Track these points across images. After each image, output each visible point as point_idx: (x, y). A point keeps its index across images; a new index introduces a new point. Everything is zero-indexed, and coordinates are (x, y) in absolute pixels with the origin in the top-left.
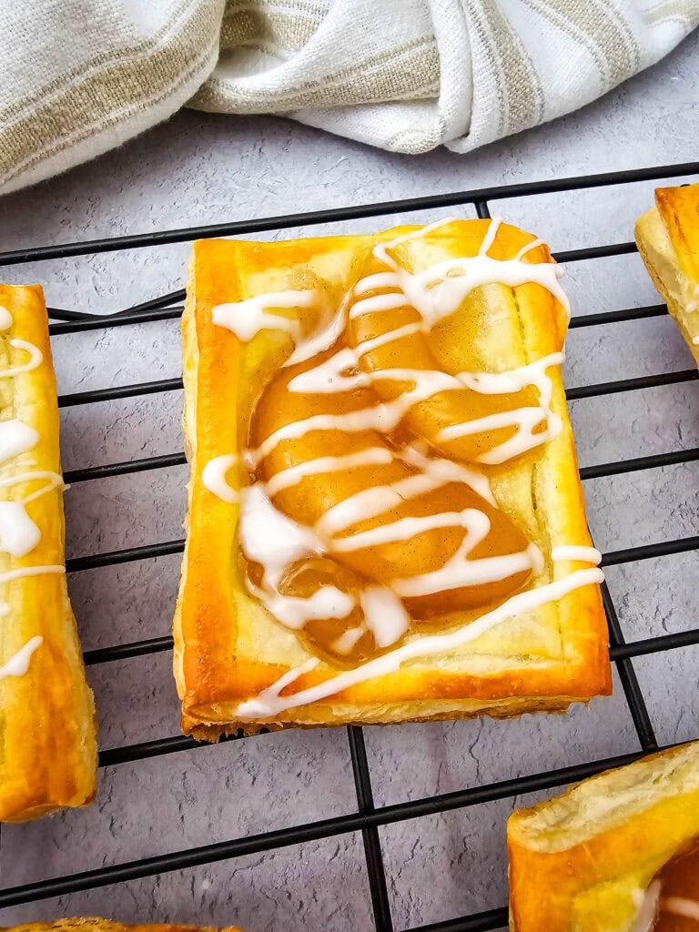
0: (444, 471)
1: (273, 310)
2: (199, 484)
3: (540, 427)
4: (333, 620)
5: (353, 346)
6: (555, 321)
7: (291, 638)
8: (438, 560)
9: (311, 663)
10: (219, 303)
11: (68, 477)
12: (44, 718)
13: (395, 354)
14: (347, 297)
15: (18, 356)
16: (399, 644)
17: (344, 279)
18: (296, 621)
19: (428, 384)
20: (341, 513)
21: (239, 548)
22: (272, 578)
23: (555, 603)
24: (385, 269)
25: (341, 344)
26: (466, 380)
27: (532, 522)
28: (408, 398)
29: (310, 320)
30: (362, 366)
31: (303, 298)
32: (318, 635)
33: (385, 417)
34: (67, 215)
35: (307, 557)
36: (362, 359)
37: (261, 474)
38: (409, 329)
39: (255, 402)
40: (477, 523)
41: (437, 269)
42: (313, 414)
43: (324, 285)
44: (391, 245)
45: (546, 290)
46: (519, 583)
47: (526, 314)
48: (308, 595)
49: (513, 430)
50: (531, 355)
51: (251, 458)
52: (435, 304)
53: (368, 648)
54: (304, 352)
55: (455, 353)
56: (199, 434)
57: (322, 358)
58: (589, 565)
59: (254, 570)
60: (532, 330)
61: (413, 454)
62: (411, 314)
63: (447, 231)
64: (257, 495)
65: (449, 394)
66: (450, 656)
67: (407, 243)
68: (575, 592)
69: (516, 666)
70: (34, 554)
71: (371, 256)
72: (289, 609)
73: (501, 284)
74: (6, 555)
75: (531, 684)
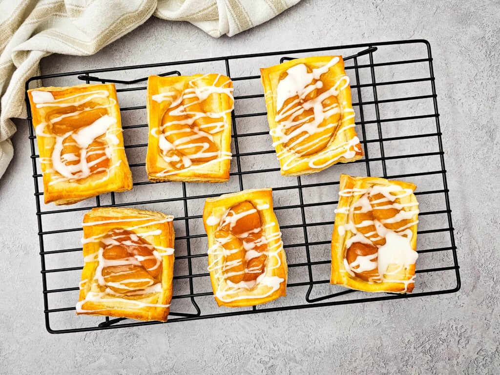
0: (202, 134)
1: (166, 96)
2: (150, 133)
3: (223, 126)
4: (176, 162)
5: (183, 105)
6: (229, 102)
7: (167, 164)
8: (196, 152)
9: (171, 169)
10: (154, 95)
11: (123, 128)
12: (123, 174)
13: (193, 108)
14: (183, 93)
15: (111, 102)
16: (189, 167)
17: (182, 89)
18: (169, 162)
19: (199, 115)
20: (177, 142)
21: (158, 147)
22: (164, 153)
23: (220, 162)
24: (192, 87)
25: (182, 104)
26: (208, 114)
27: (220, 146)
28: (194, 118)
29: (175, 98)
30: (185, 110)
31: (173, 93)
32: (173, 164)
33: (190, 121)
34: (116, 48)
35: (172, 150)
36: (185, 109)
37: (163, 132)
38: (196, 102)
39: (162, 116)
40: (206, 145)
41: (202, 89)
42: (174, 120)
43: (177, 90)
44: (193, 80)
45: (227, 95)
46: (215, 157)
47: (223, 100)
48: (171, 157)
49: (215, 127)
50: (223, 110)
51: (161, 128)
52: (202, 96)
53: (183, 167)
54: (174, 105)
55: (206, 108)
56: (150, 122)
57: (177, 107)
58: (228, 156)
59: (162, 151)
60: (224, 104)
61: (196, 129)
62: (197, 98)
63: (207, 77)
64: (162, 137)
65: (203, 118)
66: (197, 170)
67: (197, 80)
68: (224, 160)
69: (210, 172)
70: (118, 145)
71: (188, 84)
72: (168, 159)
73: (216, 93)
74: (114, 145)
75: (212, 176)
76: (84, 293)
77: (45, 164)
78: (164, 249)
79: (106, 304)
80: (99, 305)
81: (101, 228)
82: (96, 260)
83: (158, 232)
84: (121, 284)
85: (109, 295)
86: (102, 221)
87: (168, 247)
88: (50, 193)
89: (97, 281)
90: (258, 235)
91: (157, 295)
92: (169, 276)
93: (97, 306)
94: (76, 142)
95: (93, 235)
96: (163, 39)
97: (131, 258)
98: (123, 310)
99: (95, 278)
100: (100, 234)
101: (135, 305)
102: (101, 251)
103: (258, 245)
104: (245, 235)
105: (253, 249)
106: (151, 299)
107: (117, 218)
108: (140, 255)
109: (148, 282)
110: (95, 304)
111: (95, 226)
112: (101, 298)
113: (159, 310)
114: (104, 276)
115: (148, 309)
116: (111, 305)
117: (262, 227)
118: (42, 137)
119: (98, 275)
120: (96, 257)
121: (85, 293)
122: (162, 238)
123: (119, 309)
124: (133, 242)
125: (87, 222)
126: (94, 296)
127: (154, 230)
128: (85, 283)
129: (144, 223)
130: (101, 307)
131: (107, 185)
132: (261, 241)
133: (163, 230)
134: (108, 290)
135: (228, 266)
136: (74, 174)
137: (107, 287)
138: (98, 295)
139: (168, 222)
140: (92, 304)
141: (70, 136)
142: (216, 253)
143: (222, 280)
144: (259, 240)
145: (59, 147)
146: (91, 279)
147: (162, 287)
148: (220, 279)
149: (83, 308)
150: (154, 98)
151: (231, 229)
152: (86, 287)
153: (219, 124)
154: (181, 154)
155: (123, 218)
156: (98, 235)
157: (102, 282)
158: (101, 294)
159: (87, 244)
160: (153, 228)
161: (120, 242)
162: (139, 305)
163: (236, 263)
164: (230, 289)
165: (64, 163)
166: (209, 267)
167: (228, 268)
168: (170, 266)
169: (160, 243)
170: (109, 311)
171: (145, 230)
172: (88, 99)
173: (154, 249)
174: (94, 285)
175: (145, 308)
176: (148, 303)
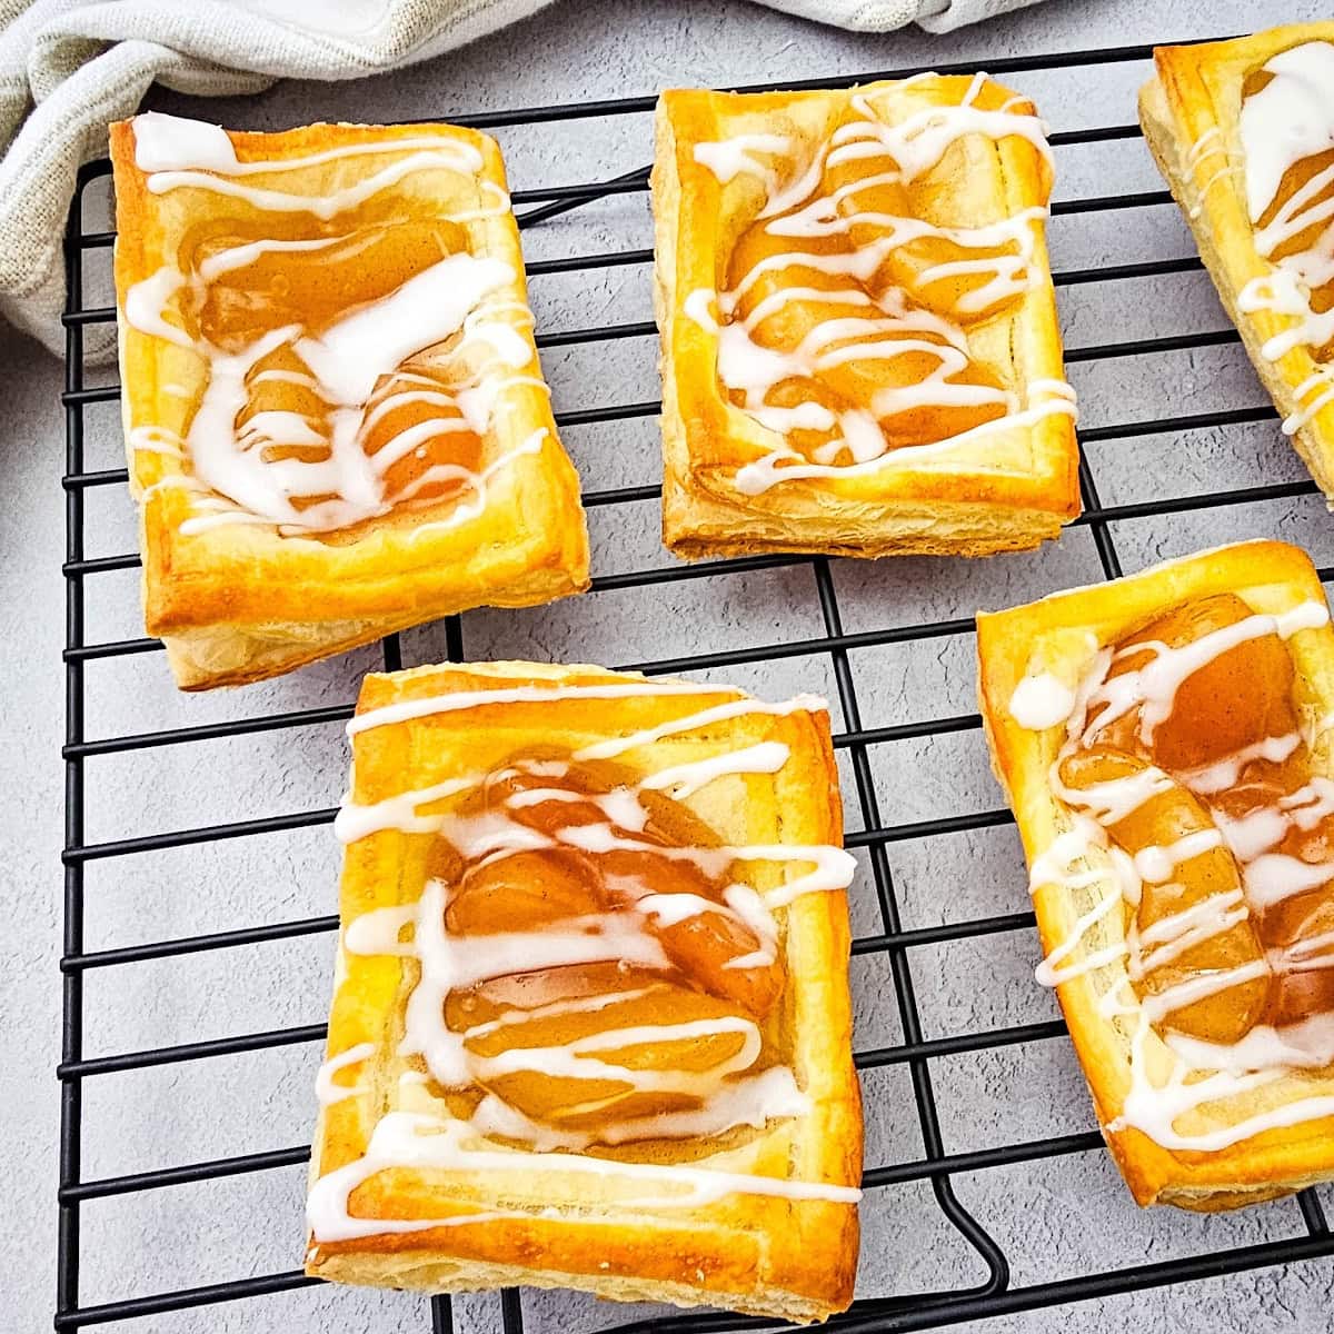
0: (923, 321)
1: (751, 153)
3: (1020, 275)
5: (830, 194)
6: (1039, 175)
7: (776, 437)
8: (915, 378)
10: (699, 141)
13: (874, 200)
14: (824, 147)
15: (487, 199)
17: (821, 129)
18: (783, 428)
19: (908, 230)
21: (720, 380)
22: (755, 396)
23: (1029, 430)
24: (863, 118)
25: (819, 193)
26: (946, 233)
27: (1009, 372)
28: (884, 245)
29: (786, 170)
30: (840, 212)
31: (780, 145)
32: (803, 441)
33: (864, 263)
35: (790, 380)
36: (839, 207)
37: (740, 315)
38: (889, 176)
39: (728, 250)
40: (953, 358)
41: (918, 119)
42: (790, 252)
43: (798, 133)
45: (1031, 144)
46: (996, 411)
47: (1008, 168)
48: (790, 408)
49: (994, 274)
50: (1013, 209)
51: (729, 303)
52: (915, 157)
53: (845, 458)
54: (779, 204)
57: (798, 208)
58: (1064, 399)
59: (737, 397)
60: (1015, 185)
61: (893, 298)
62: (889, 164)
64: (738, 332)
65: (926, 240)
66: (925, 463)
67: (886, 95)
68: (1048, 419)
69: (987, 472)
70: (526, 371)
71: (849, 107)
72: (778, 419)
73: (983, 135)
74: (503, 366)
75: (1003, 488)
76: (354, 1121)
77: (156, 456)
78: (801, 854)
79: (493, 1187)
80: (455, 1191)
81: (460, 734)
82: (404, 949)
83: (772, 754)
84: (578, 1056)
85: (495, 1138)
86: (470, 691)
87: (822, 842)
88: (179, 578)
89: (419, 1061)
90: (1290, 773)
91: (784, 1130)
92: (834, 1014)
93: (440, 1200)
94: (312, 375)
95: (408, 788)
96: (653, 71)
97: (611, 921)
98: (595, 1219)
99: (404, 1049)
101: (667, 1188)
102: (436, 895)
103: (1307, 819)
104: (1221, 775)
105: (1276, 849)
106: (751, 1152)
109: (735, 1041)
110: (431, 1179)
112: (463, 1146)
113: (808, 1217)
114: (461, 1031)
115: (746, 1215)
116: (524, 1191)
117: (1304, 731)
118: (154, 338)
119: (426, 1026)
120: (407, 932)
121: (364, 1124)
122: (789, 790)
123: (574, 1218)
124: (619, 832)
126: (420, 1132)
127: (744, 746)
128: (356, 1067)
129: (689, 712)
130: (461, 1202)
131: (470, 551)
132: (1317, 800)
133: (795, 746)
134: (493, 1111)
135: (1158, 945)
136: (299, 503)
137: (483, 1090)
138: (442, 1131)
139: (810, 714)
140: (408, 1182)
141: (287, 344)
142: (1079, 881)
143: (1142, 1033)
144: (1304, 795)
145: (227, 395)
146: (385, 1055)
147: (799, 1087)
148: (1129, 1025)
149: (354, 1204)
150: (702, 152)
151: (1147, 739)
152: (363, 1085)
153: (1005, 265)
154: (838, 393)
156: (434, 783)
157: (451, 1061)
158: (459, 1128)
159: (372, 836)
160: (739, 737)
161: (549, 832)
162: (691, 1189)
163: (1213, 915)
164: (1199, 1074)
165: (258, 448)
166: (1054, 956)
167: (1161, 956)
169: (780, 821)
170: (513, 1224)
171: (696, 747)
172: (384, 177)
173: (736, 871)
174: (407, 1082)
175: (732, 1205)
176: (742, 1172)
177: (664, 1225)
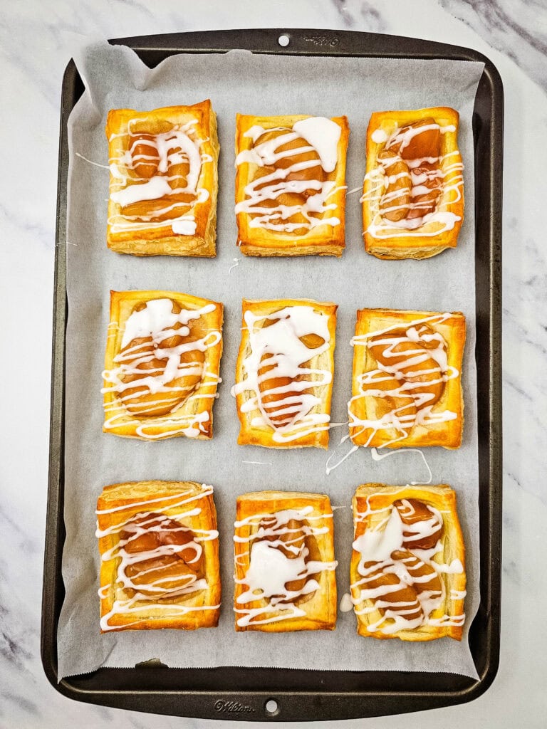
76: (107, 603)
78: (207, 532)
79: (138, 615)
80: (129, 617)
81: (122, 514)
82: (116, 556)
83: (197, 511)
86: (123, 505)
87: (210, 529)
89: (122, 583)
91: (203, 593)
92: (215, 566)
93: (128, 619)
95: (111, 525)
97: (163, 548)
98: (161, 619)
99: (118, 581)
100: (121, 522)
101: (176, 611)
106: (195, 600)
107: (141, 500)
108: (175, 544)
109: (190, 579)
110: (125, 616)
111: (114, 513)
112: (131, 607)
113: (207, 614)
114: (129, 577)
115: (193, 615)
116: (145, 615)
119: (121, 576)
120: (116, 552)
121: (110, 603)
122: (203, 518)
123: (156, 619)
124: (163, 527)
125: (103, 509)
127: (191, 510)
128: (107, 590)
129: (177, 502)
130: (132, 619)
133: (203, 508)
134: (139, 596)
137: (136, 591)
138: (126, 603)
139: (208, 496)
140: (120, 616)
146: (114, 583)
147: (207, 582)
149: (109, 623)
152: (109, 594)
155: (150, 498)
156: (118, 524)
157: (128, 584)
158: (131, 602)
159: (105, 537)
160: (190, 506)
161: (147, 529)
162: (182, 611)
168: (215, 553)
169: (200, 525)
170: (143, 623)
171: (180, 510)
174: (119, 591)
175: (190, 614)
176: (193, 606)
177: (175, 619)
